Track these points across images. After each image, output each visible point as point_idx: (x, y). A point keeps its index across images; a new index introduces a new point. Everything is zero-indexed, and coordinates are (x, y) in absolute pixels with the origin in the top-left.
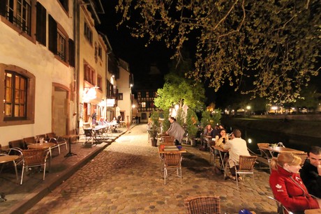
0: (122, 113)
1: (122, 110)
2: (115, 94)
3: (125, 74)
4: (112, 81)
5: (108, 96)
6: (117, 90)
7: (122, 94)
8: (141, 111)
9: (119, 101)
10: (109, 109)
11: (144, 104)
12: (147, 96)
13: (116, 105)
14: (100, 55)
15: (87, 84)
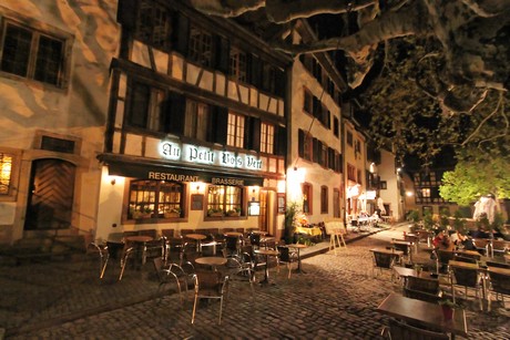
0: (387, 206)
1: (387, 202)
2: (376, 184)
3: (388, 157)
4: (372, 170)
5: (368, 188)
6: (379, 178)
7: (385, 182)
8: (422, 202)
9: (382, 191)
10: (369, 202)
11: (427, 192)
12: (433, 179)
13: (378, 196)
14: (359, 151)
15: (350, 183)
